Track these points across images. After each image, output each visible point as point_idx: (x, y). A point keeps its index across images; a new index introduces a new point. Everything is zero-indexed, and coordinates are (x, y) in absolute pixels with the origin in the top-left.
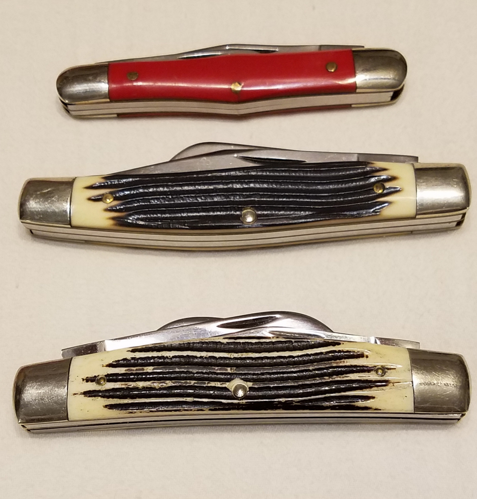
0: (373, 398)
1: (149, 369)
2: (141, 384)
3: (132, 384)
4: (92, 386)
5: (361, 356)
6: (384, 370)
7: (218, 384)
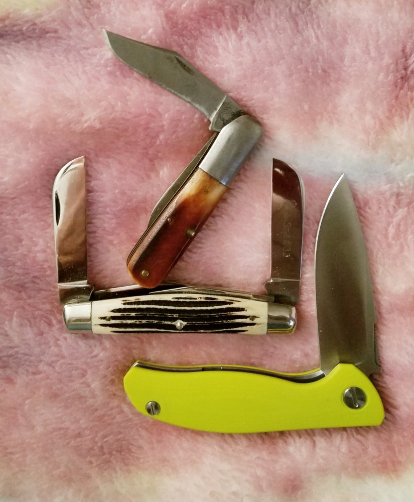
0: (247, 331)
1: (133, 314)
2: (129, 322)
3: (125, 322)
4: (104, 322)
5: (243, 310)
6: (253, 317)
7: (169, 323)
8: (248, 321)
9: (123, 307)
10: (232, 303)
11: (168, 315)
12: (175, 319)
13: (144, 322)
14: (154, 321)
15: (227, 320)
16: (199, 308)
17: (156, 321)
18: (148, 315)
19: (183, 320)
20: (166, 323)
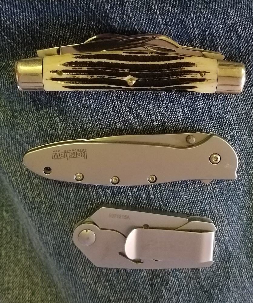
8: (198, 76)
9: (74, 60)
10: (183, 58)
11: (120, 70)
12: (126, 75)
13: (95, 76)
14: (105, 76)
15: (177, 76)
16: (150, 63)
17: (107, 76)
18: (99, 69)
19: (134, 75)
20: (117, 78)
